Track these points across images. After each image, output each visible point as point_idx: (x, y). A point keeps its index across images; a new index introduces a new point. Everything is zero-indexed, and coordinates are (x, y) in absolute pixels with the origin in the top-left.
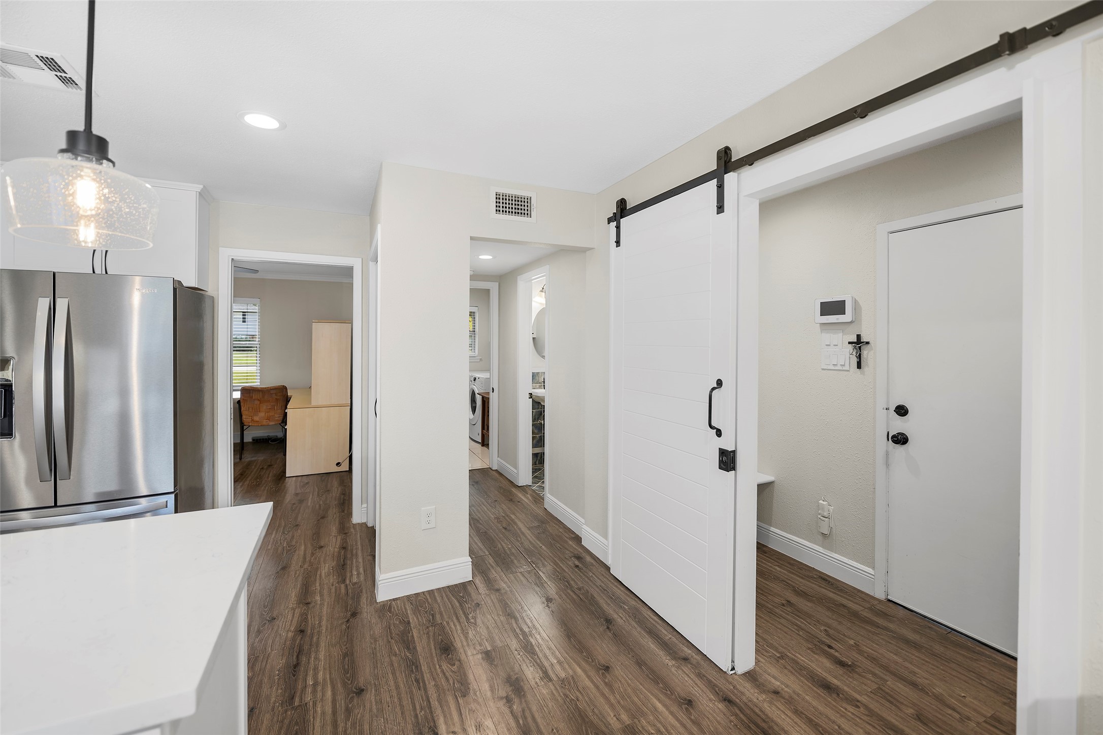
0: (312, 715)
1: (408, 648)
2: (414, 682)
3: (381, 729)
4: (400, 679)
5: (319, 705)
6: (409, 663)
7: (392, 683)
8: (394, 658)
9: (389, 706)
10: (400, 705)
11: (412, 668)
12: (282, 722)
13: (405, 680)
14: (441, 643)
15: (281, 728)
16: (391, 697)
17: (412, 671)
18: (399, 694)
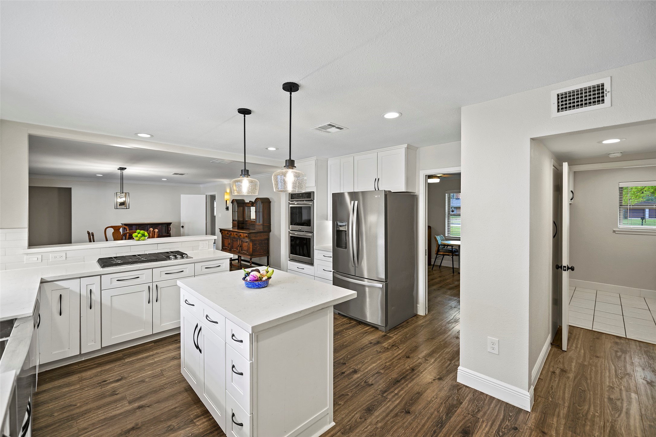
0: (385, 404)
1: (447, 415)
2: (433, 431)
3: (400, 434)
4: (428, 423)
5: (390, 403)
6: (440, 421)
7: (423, 422)
8: (436, 412)
9: (412, 429)
10: (417, 434)
11: (439, 425)
12: (375, 397)
13: (430, 426)
14: (467, 427)
15: (373, 399)
16: (417, 427)
17: (438, 426)
18: (421, 429)
